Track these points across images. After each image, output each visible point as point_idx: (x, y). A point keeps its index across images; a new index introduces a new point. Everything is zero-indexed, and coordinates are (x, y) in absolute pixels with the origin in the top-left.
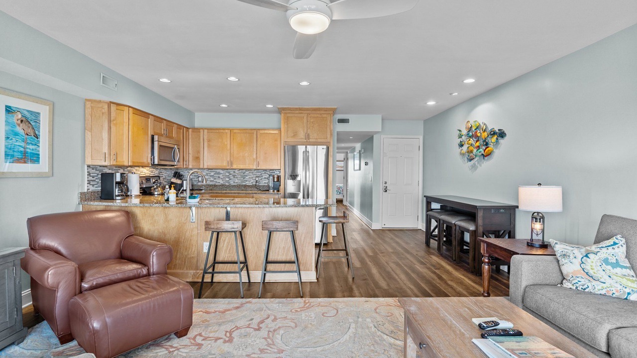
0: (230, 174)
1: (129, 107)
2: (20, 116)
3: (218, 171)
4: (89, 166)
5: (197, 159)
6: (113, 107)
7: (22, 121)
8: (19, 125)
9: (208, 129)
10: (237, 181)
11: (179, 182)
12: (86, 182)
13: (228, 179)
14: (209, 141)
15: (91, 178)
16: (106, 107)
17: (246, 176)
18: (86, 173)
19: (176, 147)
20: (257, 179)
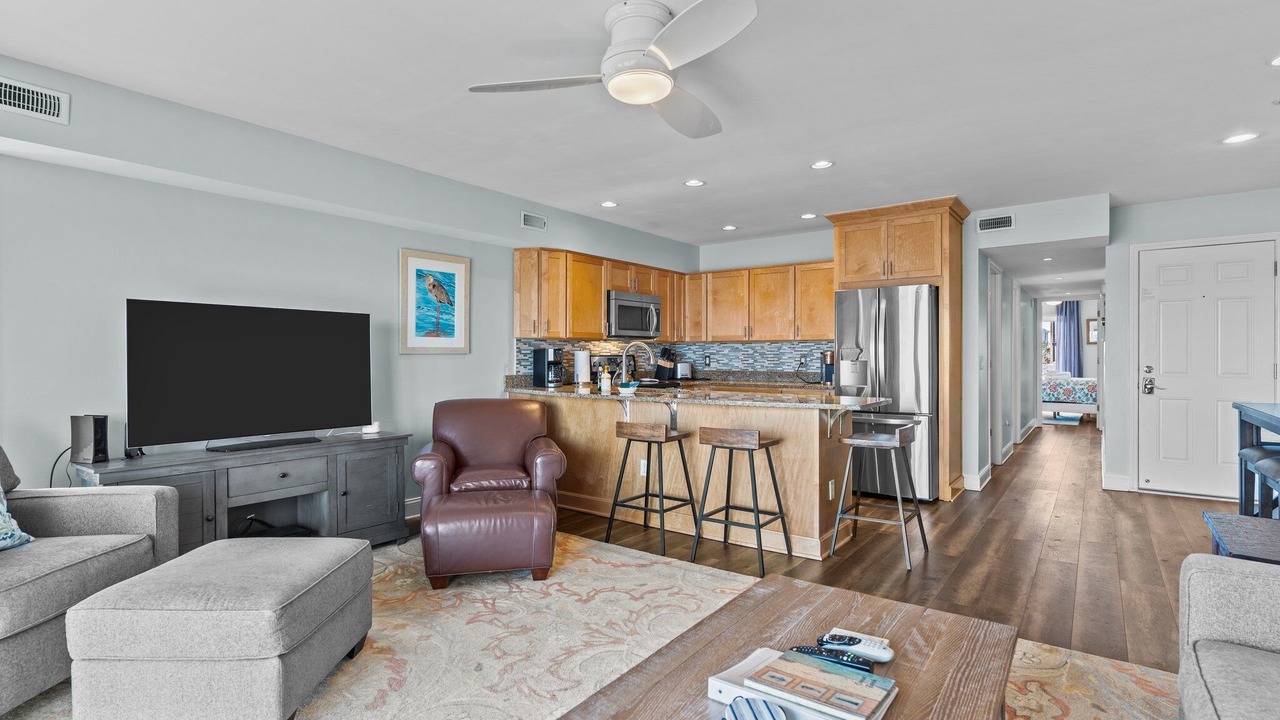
0: (756, 352)
1: (568, 252)
2: (432, 280)
3: (736, 345)
4: (519, 340)
5: (697, 325)
6: (545, 256)
7: (434, 286)
8: (431, 291)
9: (713, 272)
10: (766, 364)
11: (668, 365)
12: (515, 362)
13: (751, 361)
14: (715, 293)
15: (522, 357)
16: (535, 256)
17: (783, 354)
18: (515, 350)
19: (652, 306)
20: (803, 360)
